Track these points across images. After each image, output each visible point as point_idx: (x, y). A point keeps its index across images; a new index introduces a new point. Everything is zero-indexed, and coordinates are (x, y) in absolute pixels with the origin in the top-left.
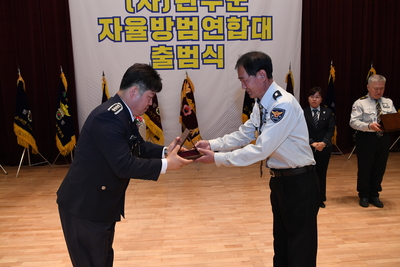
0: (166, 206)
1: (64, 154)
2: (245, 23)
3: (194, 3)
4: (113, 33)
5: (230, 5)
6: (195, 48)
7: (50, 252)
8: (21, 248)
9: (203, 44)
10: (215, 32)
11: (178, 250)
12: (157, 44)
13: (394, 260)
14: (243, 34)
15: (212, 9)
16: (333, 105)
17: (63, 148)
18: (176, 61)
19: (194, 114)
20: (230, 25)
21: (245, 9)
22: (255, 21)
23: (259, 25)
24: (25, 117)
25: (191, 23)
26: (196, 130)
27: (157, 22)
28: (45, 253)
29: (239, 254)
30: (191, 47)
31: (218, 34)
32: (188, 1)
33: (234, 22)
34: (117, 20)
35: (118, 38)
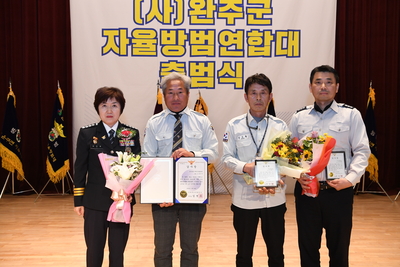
1: (55, 181)
2: (269, 38)
3: (210, 15)
4: (119, 47)
5: (251, 17)
6: (211, 65)
9: (219, 61)
10: (233, 47)
12: (167, 59)
14: (266, 50)
15: (231, 21)
16: (373, 134)
17: (54, 174)
20: (250, 40)
21: (268, 22)
22: (279, 35)
23: (285, 40)
24: (13, 137)
25: (206, 37)
27: (169, 35)
30: (206, 64)
31: (236, 50)
32: (204, 12)
33: (256, 37)
34: (123, 32)
35: (123, 52)
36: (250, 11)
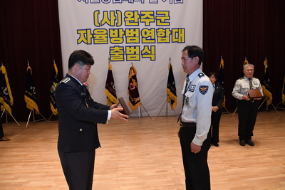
0: (119, 146)
1: (55, 114)
2: (168, 33)
3: (136, 21)
4: (87, 39)
5: (159, 21)
6: (137, 48)
7: (47, 176)
8: (29, 173)
9: (142, 46)
10: (149, 38)
11: (127, 174)
12: (113, 45)
13: (260, 178)
14: (167, 39)
15: (147, 24)
16: (223, 83)
17: (55, 110)
18: (125, 56)
19: (136, 89)
20: (159, 34)
21: (168, 24)
22: (174, 31)
23: (177, 34)
24: (31, 91)
25: (135, 33)
26: (138, 99)
27: (114, 32)
28: (44, 176)
29: (165, 176)
30: (135, 47)
31: (151, 39)
32: (133, 19)
33: (161, 32)
34: (89, 31)
35: (89, 42)
36: (158, 18)
